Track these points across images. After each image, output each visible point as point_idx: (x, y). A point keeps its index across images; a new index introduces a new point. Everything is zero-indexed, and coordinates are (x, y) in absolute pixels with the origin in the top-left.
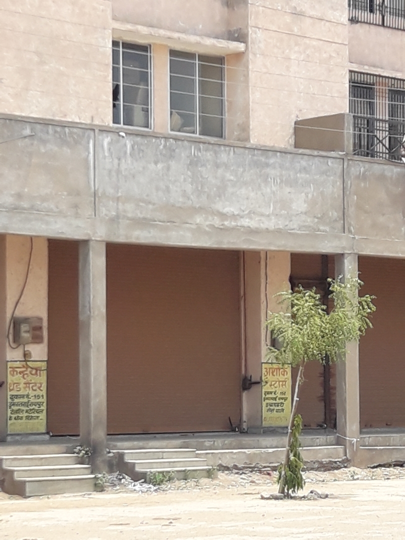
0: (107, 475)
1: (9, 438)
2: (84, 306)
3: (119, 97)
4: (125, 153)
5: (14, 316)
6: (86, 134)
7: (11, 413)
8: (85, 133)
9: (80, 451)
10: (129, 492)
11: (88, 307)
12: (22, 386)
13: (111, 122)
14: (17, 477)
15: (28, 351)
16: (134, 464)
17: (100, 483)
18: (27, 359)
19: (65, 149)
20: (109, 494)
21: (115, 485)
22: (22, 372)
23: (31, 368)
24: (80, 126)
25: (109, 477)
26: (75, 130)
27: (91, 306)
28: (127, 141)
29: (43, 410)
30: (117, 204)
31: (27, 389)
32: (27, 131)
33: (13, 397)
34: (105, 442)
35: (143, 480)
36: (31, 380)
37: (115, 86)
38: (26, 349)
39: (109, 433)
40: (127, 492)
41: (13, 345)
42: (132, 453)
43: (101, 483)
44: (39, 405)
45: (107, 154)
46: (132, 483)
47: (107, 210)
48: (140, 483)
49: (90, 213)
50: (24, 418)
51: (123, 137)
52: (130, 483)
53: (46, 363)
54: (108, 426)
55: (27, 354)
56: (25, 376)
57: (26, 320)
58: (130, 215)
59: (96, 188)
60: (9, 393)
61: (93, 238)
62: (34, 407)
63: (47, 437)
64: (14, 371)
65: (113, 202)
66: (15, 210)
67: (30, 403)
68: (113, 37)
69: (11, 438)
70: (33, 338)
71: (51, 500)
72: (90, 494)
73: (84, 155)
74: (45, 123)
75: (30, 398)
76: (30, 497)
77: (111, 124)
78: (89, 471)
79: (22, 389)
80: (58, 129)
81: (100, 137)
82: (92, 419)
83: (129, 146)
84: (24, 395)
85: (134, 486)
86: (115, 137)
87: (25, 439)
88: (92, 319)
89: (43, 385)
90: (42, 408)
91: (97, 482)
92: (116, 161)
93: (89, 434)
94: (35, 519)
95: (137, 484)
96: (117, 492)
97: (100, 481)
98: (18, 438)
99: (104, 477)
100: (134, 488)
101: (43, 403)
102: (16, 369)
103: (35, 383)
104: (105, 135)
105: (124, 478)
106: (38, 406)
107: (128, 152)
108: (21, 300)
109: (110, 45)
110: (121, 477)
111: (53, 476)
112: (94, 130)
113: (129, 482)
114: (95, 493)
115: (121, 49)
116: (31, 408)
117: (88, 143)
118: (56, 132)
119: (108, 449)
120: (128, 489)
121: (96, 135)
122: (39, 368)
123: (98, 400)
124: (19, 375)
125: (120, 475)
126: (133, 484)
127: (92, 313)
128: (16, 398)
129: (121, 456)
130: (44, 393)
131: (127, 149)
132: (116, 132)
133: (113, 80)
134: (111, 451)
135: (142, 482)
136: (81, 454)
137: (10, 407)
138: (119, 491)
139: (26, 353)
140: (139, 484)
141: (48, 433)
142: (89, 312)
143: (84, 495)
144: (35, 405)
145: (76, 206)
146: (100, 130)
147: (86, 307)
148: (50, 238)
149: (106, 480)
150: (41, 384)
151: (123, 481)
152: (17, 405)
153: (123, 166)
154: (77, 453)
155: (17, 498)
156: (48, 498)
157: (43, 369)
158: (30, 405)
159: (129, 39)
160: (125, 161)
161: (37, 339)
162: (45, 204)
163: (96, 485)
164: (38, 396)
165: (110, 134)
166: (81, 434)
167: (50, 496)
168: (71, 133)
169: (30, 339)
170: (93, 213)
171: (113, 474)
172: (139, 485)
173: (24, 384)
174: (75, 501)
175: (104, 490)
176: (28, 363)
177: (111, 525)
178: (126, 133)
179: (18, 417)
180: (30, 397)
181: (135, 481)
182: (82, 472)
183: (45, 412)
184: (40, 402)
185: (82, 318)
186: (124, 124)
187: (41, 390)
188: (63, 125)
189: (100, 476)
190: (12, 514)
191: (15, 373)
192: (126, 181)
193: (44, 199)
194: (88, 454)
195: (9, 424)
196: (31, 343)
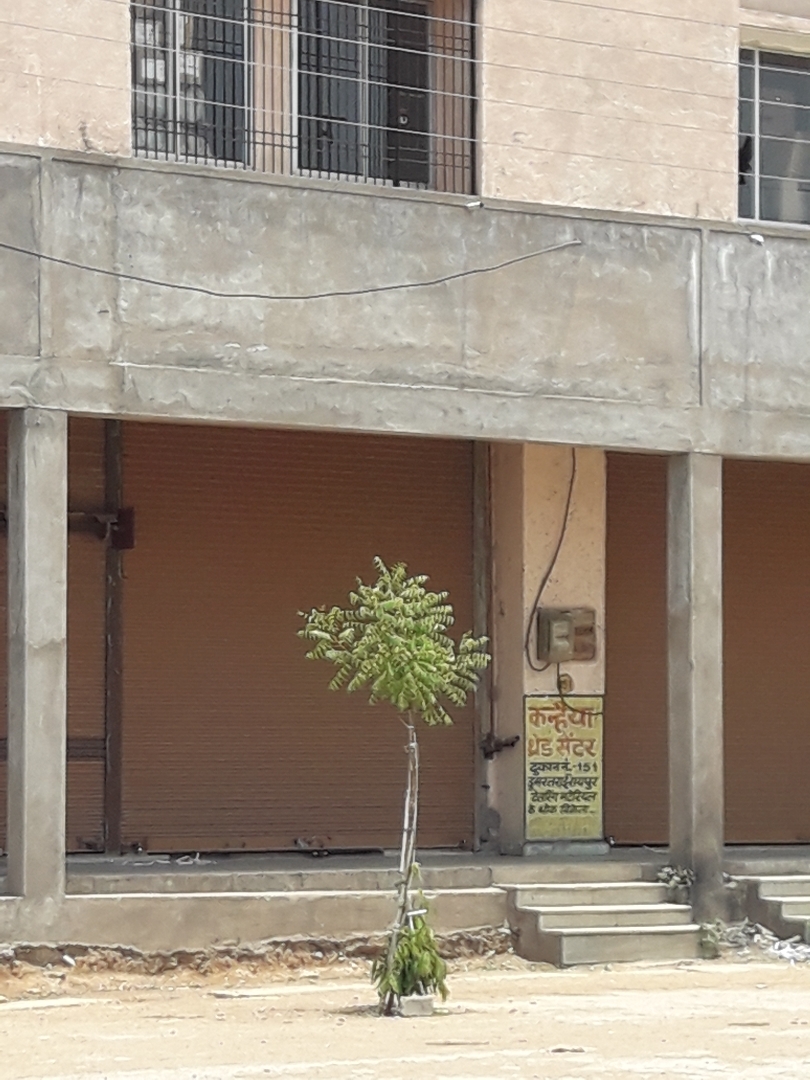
0: (723, 925)
1: (529, 849)
2: (678, 587)
3: (750, 164)
4: (764, 275)
5: (539, 605)
6: (684, 240)
7: (533, 800)
8: (681, 237)
9: (671, 876)
10: (769, 961)
11: (685, 588)
12: (554, 745)
13: (736, 213)
14: (545, 926)
15: (566, 675)
16: (780, 904)
17: (709, 942)
18: (564, 692)
19: (641, 270)
20: (729, 963)
21: (740, 947)
22: (555, 717)
23: (572, 709)
24: (670, 223)
25: (728, 930)
26: (661, 233)
27: (693, 587)
28: (768, 253)
29: (595, 794)
30: (746, 380)
31: (565, 751)
32: (567, 238)
33: (535, 767)
34: (720, 859)
35: (797, 938)
36: (571, 734)
37: (743, 141)
38: (561, 673)
39: (727, 842)
40: (764, 961)
41: (537, 664)
42: (775, 882)
43: (712, 940)
44: (589, 784)
45: (725, 278)
46: (774, 942)
47: (726, 391)
48: (791, 943)
49: (690, 399)
50: (559, 809)
51: (759, 243)
52: (771, 943)
53: (601, 699)
54: (726, 828)
55: (564, 682)
56: (561, 726)
57: (562, 614)
58: (771, 401)
59: (703, 349)
60: (530, 759)
61: (697, 450)
62: (577, 787)
63: (604, 848)
64: (537, 715)
65: (738, 376)
66: (541, 393)
67: (569, 780)
68: (742, 44)
69: (533, 849)
70: (575, 650)
71: (613, 973)
72: (690, 964)
73: (680, 281)
74: (603, 219)
75: (570, 770)
76: (569, 966)
77: (736, 219)
78: (688, 918)
79: (555, 752)
80: (629, 231)
81: (713, 246)
82: (694, 811)
83: (770, 262)
84: (558, 764)
85: (780, 948)
86: (743, 243)
87: (559, 850)
88: (693, 612)
89: (595, 744)
90: (594, 789)
91: (704, 939)
92: (744, 293)
93: (688, 841)
94: (579, 1009)
95: (786, 946)
96: (744, 959)
97: (709, 938)
98: (547, 848)
99: (719, 930)
100: (778, 952)
101: (596, 779)
102: (541, 712)
103: (581, 741)
104: (721, 239)
105: (758, 932)
106: (585, 785)
107: (769, 274)
108: (553, 575)
109: (735, 59)
110: (753, 931)
111: (616, 926)
112: (700, 230)
113: (770, 940)
114: (701, 961)
115: (757, 67)
116: (573, 789)
117: (689, 258)
118: (623, 237)
119: (727, 872)
120: (767, 955)
121: (705, 240)
122: (587, 709)
123: (705, 777)
124: (547, 722)
125: (751, 926)
126: (777, 945)
127: (693, 600)
128: (543, 770)
129: (754, 887)
130: (598, 759)
131: (767, 267)
132: (746, 234)
133: (741, 130)
134: (734, 877)
135: (796, 942)
136: (672, 883)
137: (531, 787)
138: (750, 958)
139: (562, 679)
140: (789, 946)
141: (606, 840)
142: (687, 599)
143: (679, 964)
144: (581, 784)
145: (662, 385)
146: (712, 231)
147: (682, 586)
148: (609, 449)
149: (721, 935)
150: (592, 742)
151: (757, 937)
152: (544, 783)
153: (759, 303)
154: (664, 881)
155: (544, 967)
156: (606, 969)
157: (594, 712)
158: (570, 783)
159: (773, 44)
160: (763, 292)
161: (584, 652)
162: (601, 382)
163: (702, 944)
164: (586, 765)
165: (732, 238)
166: (671, 843)
167: (609, 966)
168: (654, 238)
169: (571, 652)
170: (698, 399)
171: (734, 924)
172: (788, 948)
173: (559, 740)
174: (661, 975)
175: (720, 956)
176: (565, 699)
177: (730, 1025)
178: (765, 237)
179: (547, 806)
180: (569, 766)
181: (782, 938)
182: (674, 919)
183: (599, 797)
184: (591, 778)
185: (673, 609)
186: (761, 218)
187: (593, 755)
188: (638, 222)
189: (709, 927)
190: (534, 998)
191: (540, 718)
192: (764, 334)
193: (599, 371)
194: (685, 883)
195: (528, 821)
196: (573, 659)
